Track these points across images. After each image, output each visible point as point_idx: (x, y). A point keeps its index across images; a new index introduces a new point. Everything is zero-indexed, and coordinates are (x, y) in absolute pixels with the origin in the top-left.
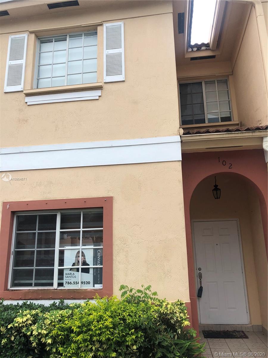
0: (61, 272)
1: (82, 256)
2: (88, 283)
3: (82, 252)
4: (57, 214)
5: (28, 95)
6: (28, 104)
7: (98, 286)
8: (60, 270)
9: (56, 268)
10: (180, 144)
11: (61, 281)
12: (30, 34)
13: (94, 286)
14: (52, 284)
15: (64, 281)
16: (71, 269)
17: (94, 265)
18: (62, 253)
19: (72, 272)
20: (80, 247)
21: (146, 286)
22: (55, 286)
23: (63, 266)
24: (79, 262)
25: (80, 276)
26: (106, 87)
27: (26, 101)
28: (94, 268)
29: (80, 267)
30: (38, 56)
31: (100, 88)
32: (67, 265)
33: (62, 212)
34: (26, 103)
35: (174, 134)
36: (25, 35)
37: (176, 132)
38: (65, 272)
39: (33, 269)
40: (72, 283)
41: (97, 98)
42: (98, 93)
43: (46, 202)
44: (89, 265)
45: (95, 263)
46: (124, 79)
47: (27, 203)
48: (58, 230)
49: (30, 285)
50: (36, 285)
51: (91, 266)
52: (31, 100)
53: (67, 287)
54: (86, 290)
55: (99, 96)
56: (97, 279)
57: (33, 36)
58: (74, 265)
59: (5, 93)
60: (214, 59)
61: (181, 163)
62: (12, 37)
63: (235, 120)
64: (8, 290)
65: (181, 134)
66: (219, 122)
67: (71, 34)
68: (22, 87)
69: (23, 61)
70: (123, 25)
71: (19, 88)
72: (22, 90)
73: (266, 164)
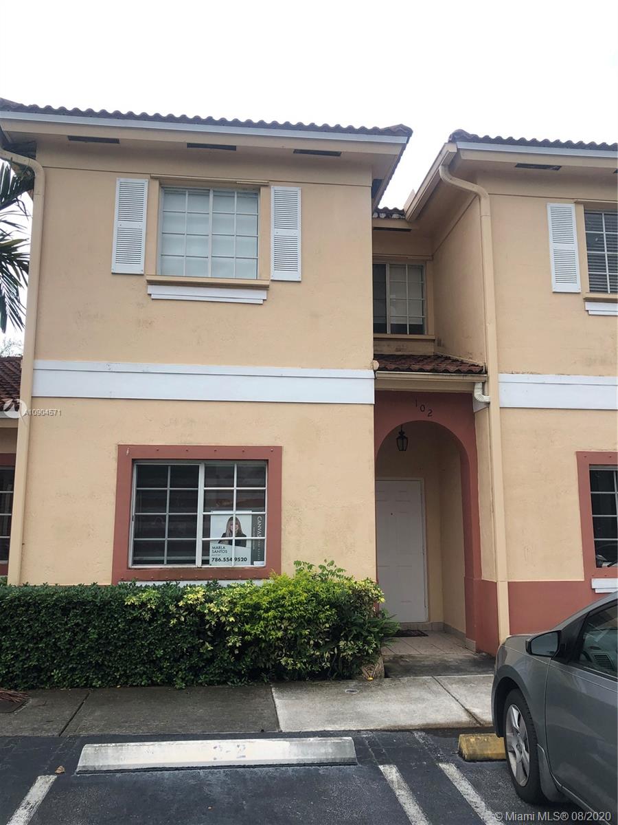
0: (206, 546)
1: (236, 524)
2: (245, 559)
3: (237, 519)
4: (198, 466)
5: (151, 283)
6: (153, 297)
7: (257, 564)
8: (204, 542)
9: (200, 539)
10: (373, 382)
11: (206, 558)
12: (151, 180)
13: (252, 564)
14: (194, 562)
15: (211, 558)
16: (220, 541)
17: (252, 536)
18: (207, 519)
19: (222, 545)
20: (234, 512)
21: (329, 561)
22: (199, 563)
23: (209, 537)
24: (232, 532)
25: (233, 551)
26: (273, 286)
27: (149, 293)
28: (252, 540)
29: (234, 538)
30: (163, 216)
31: (265, 288)
32: (215, 535)
33: (207, 463)
34: (150, 295)
35: (366, 368)
36: (145, 182)
37: (369, 365)
38: (212, 545)
39: (164, 541)
40: (222, 559)
41: (261, 302)
42: (261, 295)
43: (187, 449)
44: (246, 536)
45: (254, 533)
46: (300, 280)
47: (158, 448)
48: (201, 489)
49: (161, 562)
50: (169, 562)
51: (249, 537)
52: (157, 291)
53: (214, 565)
54: (243, 568)
55: (264, 300)
56: (257, 555)
57: (156, 183)
58: (224, 535)
59: (113, 273)
60: (408, 233)
61: (373, 406)
62: (121, 180)
63: (430, 333)
64: (130, 569)
65: (375, 369)
66: (406, 334)
67: (216, 190)
68: (143, 269)
69: (141, 225)
70: (299, 192)
71: (138, 269)
72: (142, 273)
73: (473, 414)
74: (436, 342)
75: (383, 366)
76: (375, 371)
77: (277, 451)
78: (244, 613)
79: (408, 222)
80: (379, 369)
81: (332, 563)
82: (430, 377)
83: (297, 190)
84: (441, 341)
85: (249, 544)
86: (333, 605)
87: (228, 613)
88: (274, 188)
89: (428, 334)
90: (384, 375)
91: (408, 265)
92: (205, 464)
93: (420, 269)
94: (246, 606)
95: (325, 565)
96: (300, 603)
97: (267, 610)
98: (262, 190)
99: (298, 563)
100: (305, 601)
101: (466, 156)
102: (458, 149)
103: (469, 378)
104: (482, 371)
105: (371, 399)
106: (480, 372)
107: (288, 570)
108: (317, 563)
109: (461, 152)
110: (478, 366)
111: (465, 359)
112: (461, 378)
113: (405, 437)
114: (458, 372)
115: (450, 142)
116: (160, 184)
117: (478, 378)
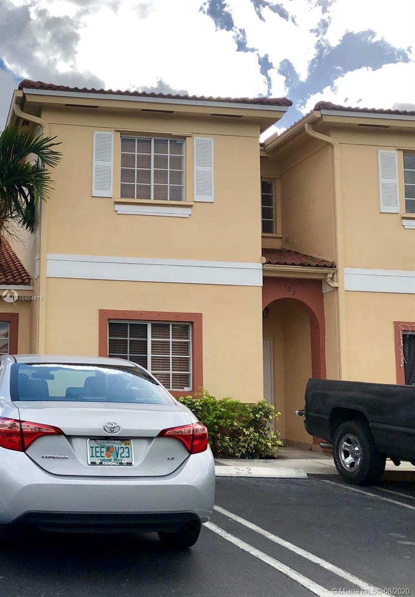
4: (147, 325)
5: (117, 203)
6: (118, 212)
7: (187, 389)
10: (261, 271)
12: (116, 133)
20: (171, 356)
26: (196, 205)
27: (116, 209)
29: (171, 372)
31: (190, 207)
35: (257, 262)
36: (112, 134)
37: (259, 260)
42: (188, 211)
43: (142, 313)
46: (213, 201)
47: (124, 312)
48: (150, 339)
52: (121, 209)
54: (177, 391)
55: (189, 215)
59: (93, 196)
61: (261, 288)
62: (97, 132)
67: (156, 138)
69: (110, 164)
71: (108, 194)
72: (112, 196)
73: (323, 294)
74: (284, 239)
75: (269, 260)
76: (263, 264)
77: (199, 316)
80: (266, 263)
82: (298, 269)
83: (211, 139)
84: (288, 238)
88: (196, 139)
89: (276, 233)
90: (269, 267)
92: (151, 323)
102: (322, 115)
106: (331, 267)
110: (327, 261)
115: (315, 109)
116: (121, 136)
117: (329, 271)
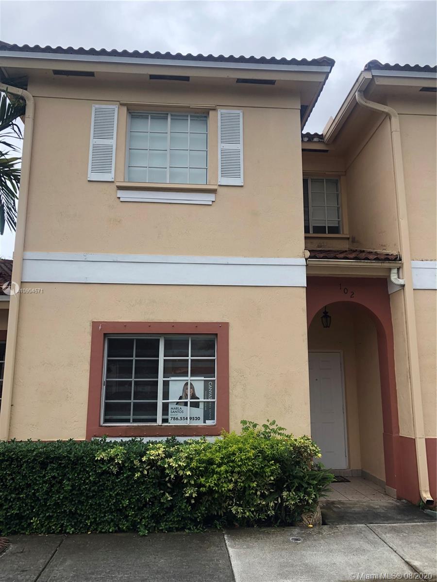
0: (166, 407)
1: (191, 388)
2: (198, 419)
3: (191, 384)
4: (159, 339)
5: (120, 188)
6: (121, 199)
7: (209, 423)
8: (163, 403)
9: (160, 401)
10: (305, 268)
11: (165, 417)
12: (120, 107)
13: (205, 422)
14: (155, 420)
15: (169, 417)
16: (177, 403)
17: (204, 399)
18: (166, 384)
19: (179, 407)
20: (189, 378)
21: (271, 421)
22: (159, 422)
23: (168, 400)
24: (187, 395)
25: (188, 411)
26: (220, 190)
27: (118, 196)
28: (204, 402)
29: (189, 400)
30: (130, 136)
31: (213, 191)
32: (173, 398)
34: (119, 198)
35: (298, 256)
36: (115, 107)
37: (301, 254)
38: (170, 406)
39: (131, 403)
40: (179, 418)
41: (210, 203)
42: (210, 197)
43: (149, 324)
44: (199, 399)
45: (206, 396)
46: (243, 184)
47: (125, 324)
48: (161, 358)
49: (128, 421)
50: (135, 421)
51: (202, 400)
52: (125, 195)
53: (172, 423)
54: (197, 426)
55: (212, 201)
56: (208, 415)
57: (125, 109)
58: (181, 398)
59: (89, 181)
60: (326, 153)
61: (305, 289)
62: (96, 106)
63: (345, 232)
64: (102, 426)
65: (306, 257)
66: (326, 233)
67: (173, 114)
68: (114, 177)
69: (113, 142)
70: (241, 114)
71: (109, 177)
72: (113, 180)
73: (389, 295)
74: (350, 240)
75: (313, 255)
76: (306, 259)
77: (225, 326)
78: (200, 467)
79: (327, 144)
80: (310, 257)
81: (274, 422)
82: (353, 264)
83: (239, 112)
84: (355, 238)
85: (202, 405)
86: (277, 461)
87: (185, 467)
88: (221, 111)
89: (343, 234)
90: (314, 262)
91: (326, 180)
92: (164, 337)
93: (336, 182)
94: (201, 461)
95: (268, 424)
96: (248, 459)
97: (219, 465)
98: (211, 113)
99: (244, 422)
100: (253, 457)
101: (378, 82)
102: (373, 76)
103: (386, 265)
104: (397, 259)
105: (304, 283)
106: (395, 259)
107: (236, 428)
108: (261, 422)
109: (375, 79)
110: (392, 255)
111: (379, 251)
112: (380, 264)
113: (328, 316)
114: (377, 259)
115: (365, 70)
116: (128, 110)
117: (394, 265)
